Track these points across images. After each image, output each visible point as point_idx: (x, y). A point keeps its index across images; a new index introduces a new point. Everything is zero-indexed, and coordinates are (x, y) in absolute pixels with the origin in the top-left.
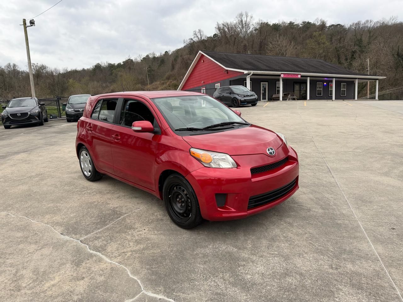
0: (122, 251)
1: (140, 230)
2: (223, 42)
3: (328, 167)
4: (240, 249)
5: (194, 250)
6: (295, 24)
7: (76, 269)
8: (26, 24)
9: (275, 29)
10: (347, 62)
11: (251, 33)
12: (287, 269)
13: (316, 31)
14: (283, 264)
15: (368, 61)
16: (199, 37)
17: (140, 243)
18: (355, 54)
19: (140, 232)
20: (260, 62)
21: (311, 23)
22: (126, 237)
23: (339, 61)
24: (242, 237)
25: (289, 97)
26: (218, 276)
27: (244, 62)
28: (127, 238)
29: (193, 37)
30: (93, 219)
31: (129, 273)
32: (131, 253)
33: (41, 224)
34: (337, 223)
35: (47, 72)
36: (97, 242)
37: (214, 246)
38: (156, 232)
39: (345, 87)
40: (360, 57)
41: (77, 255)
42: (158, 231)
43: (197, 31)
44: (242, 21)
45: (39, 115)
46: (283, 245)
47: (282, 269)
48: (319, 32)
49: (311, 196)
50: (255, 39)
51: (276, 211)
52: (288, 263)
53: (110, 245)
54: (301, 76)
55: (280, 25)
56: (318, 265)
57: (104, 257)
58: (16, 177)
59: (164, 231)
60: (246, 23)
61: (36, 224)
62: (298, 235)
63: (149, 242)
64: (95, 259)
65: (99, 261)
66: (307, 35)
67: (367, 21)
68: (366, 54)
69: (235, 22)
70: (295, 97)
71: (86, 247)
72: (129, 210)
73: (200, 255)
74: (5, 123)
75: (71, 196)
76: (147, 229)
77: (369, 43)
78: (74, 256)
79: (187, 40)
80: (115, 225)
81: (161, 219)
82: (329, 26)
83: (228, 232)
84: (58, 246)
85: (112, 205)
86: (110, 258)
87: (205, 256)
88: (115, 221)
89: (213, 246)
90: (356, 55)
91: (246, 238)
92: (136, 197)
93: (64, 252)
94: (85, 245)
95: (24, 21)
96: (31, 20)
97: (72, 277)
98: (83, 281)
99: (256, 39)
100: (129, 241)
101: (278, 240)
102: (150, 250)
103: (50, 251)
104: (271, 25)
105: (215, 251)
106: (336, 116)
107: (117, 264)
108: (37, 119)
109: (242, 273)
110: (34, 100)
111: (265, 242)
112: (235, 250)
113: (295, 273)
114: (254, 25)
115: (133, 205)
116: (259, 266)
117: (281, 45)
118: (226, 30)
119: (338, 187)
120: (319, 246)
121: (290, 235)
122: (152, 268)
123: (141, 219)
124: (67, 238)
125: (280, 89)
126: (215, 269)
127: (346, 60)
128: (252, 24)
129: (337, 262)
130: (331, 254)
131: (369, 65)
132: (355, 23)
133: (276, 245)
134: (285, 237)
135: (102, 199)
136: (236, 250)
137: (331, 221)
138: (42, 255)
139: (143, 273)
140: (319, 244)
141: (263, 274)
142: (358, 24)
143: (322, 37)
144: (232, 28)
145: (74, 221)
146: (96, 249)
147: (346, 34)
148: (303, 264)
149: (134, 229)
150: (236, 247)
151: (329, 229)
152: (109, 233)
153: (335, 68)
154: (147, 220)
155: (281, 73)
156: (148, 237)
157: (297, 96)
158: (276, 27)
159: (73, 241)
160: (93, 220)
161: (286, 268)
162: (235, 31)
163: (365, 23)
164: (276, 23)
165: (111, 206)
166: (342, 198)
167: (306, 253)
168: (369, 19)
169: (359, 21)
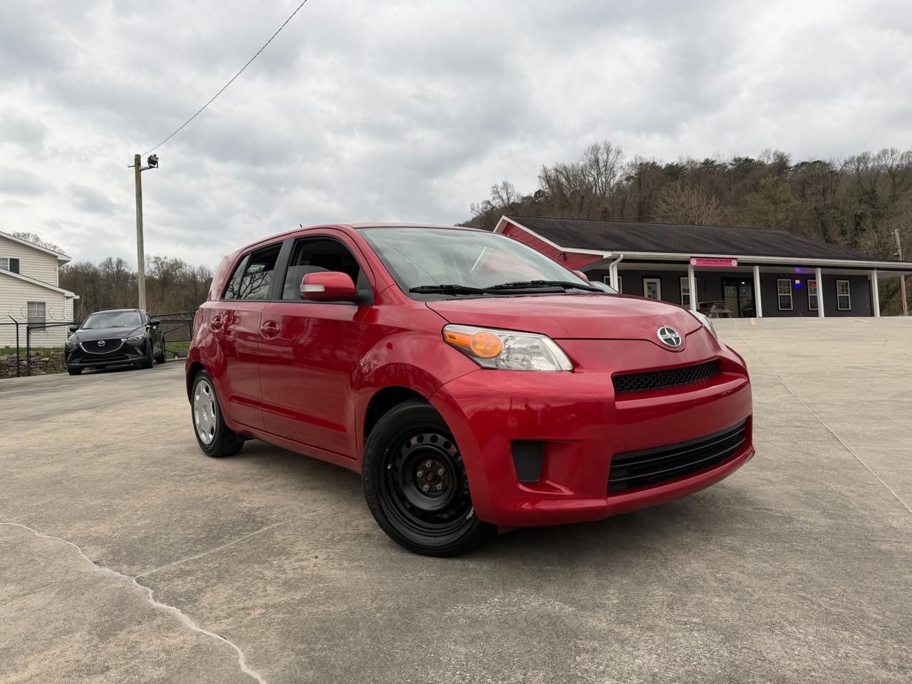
0: (241, 605)
1: (304, 556)
2: (556, 205)
3: (827, 430)
4: (583, 607)
5: (444, 609)
6: (717, 163)
7: (96, 646)
8: (139, 164)
9: (671, 174)
10: (846, 239)
11: (619, 187)
12: (732, 664)
13: (765, 177)
14: (721, 652)
15: (897, 234)
16: (505, 197)
17: (296, 588)
18: (864, 220)
19: (304, 563)
20: (639, 236)
21: (753, 160)
22: (260, 573)
23: (827, 237)
24: (589, 578)
25: (712, 311)
26: (509, 677)
27: (602, 236)
28: (263, 574)
29: (492, 197)
30: (191, 531)
31: (242, 662)
32: (264, 611)
33: (55, 540)
34: (880, 551)
35: (184, 275)
36: (181, 582)
37: (507, 600)
38: (346, 564)
39: (847, 290)
40: (875, 227)
41: (114, 610)
42: (352, 560)
43: (500, 185)
44: (597, 161)
45: (145, 346)
46: (717, 600)
47: (716, 663)
48: (773, 177)
49: (790, 488)
50: (629, 196)
51: (691, 520)
52: (736, 647)
53: (212, 590)
54: (739, 264)
55: (682, 167)
56: (836, 657)
57: (185, 619)
58: (45, 450)
59: (369, 561)
60: (606, 166)
61: (44, 539)
62: (760, 577)
63: (320, 585)
64: (160, 623)
65: (168, 629)
66: (745, 185)
67: (885, 152)
68: (891, 221)
69: (581, 163)
70: (727, 311)
71: (147, 593)
72: (289, 514)
73: (462, 621)
74: (70, 362)
75: (154, 484)
76: (324, 556)
77: (894, 199)
78: (106, 614)
79: (478, 204)
80: (241, 545)
81: (366, 535)
82: (796, 166)
83: (549, 568)
84: (72, 588)
85: (250, 503)
86: (202, 621)
87: (473, 622)
88: (244, 537)
89: (503, 599)
90: (867, 223)
91: (604, 582)
92: (313, 489)
93: (83, 603)
94: (146, 588)
95: (138, 158)
96: (151, 156)
97: (75, 667)
98: (101, 677)
99: (631, 196)
100: (267, 582)
101: (701, 587)
102: (319, 604)
103: (47, 601)
104: (663, 167)
105: (505, 611)
106: (833, 340)
107: (216, 636)
108: (138, 354)
109: (586, 670)
110: (139, 314)
111: (658, 593)
112: (569, 609)
113: (762, 676)
114: (624, 169)
115: (302, 505)
116: (641, 653)
117: (686, 205)
118: (563, 180)
119: (866, 469)
120: (832, 605)
121: (736, 575)
122: (313, 649)
123: (313, 533)
124: (106, 571)
125: (690, 294)
126: (500, 656)
127: (843, 233)
128: (619, 165)
129: (899, 649)
130: (875, 627)
131: (899, 244)
132: (856, 157)
133: (695, 600)
134: (722, 582)
135: (227, 491)
136: (571, 609)
137: (859, 546)
138: (21, 609)
139: (284, 661)
140: (831, 599)
141: (654, 675)
142: (863, 159)
143: (781, 189)
144: (575, 176)
145: (142, 534)
146: (173, 599)
147: (838, 181)
148: (786, 652)
149: (288, 555)
150: (571, 603)
151: (856, 563)
152: (220, 564)
153: (818, 247)
154: (327, 537)
155: (691, 257)
156: (321, 574)
157: (732, 310)
158: (674, 172)
159: (118, 578)
160: (190, 534)
161: (732, 662)
162: (582, 183)
163: (879, 156)
164: (675, 164)
165: (245, 504)
166: (880, 492)
167: (792, 623)
168: (889, 147)
169: (865, 151)
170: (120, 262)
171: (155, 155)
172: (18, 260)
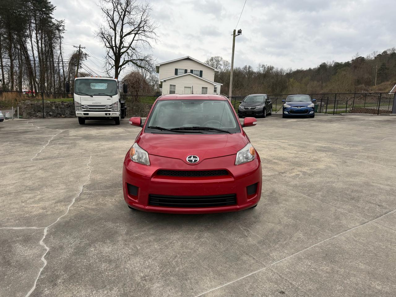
8: (235, 34)
22: (100, 199)
31: (61, 217)
32: (83, 208)
36: (86, 196)
63: (102, 207)
71: (77, 196)
78: (64, 198)
86: (72, 206)
88: (115, 189)
95: (235, 31)
100: (96, 202)
103: (63, 192)
146: (78, 199)
149: (112, 197)
152: (99, 194)
156: (107, 204)
160: (108, 184)
170: (250, 67)
171: (241, 29)
172: (202, 71)
